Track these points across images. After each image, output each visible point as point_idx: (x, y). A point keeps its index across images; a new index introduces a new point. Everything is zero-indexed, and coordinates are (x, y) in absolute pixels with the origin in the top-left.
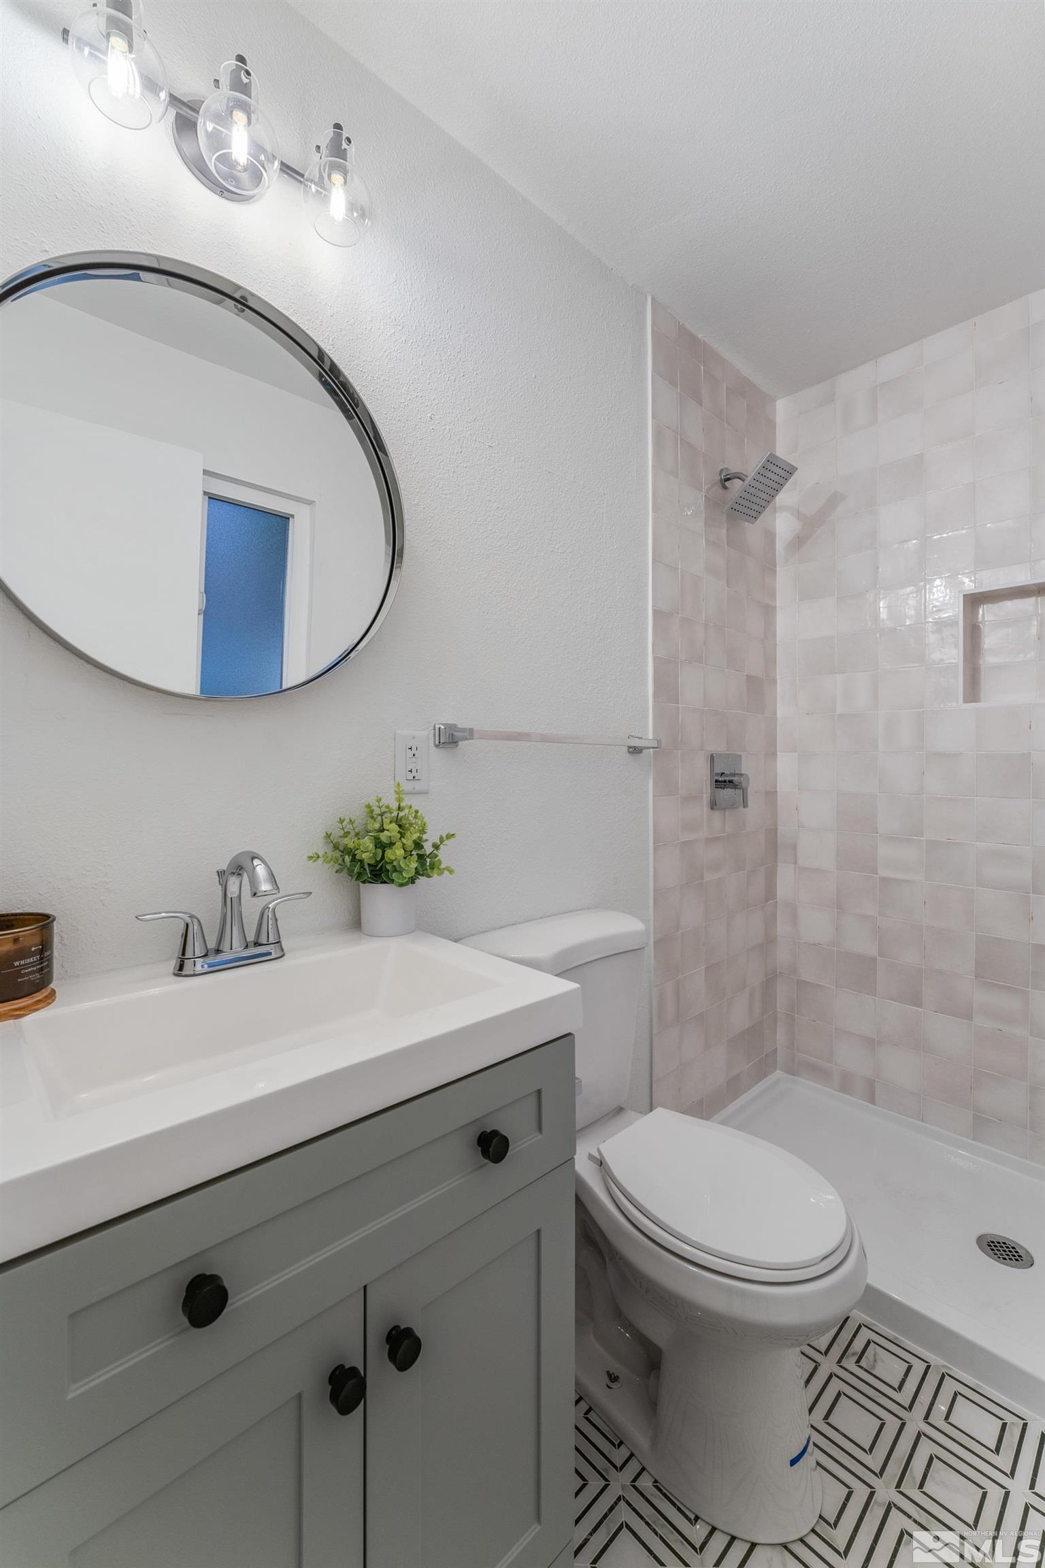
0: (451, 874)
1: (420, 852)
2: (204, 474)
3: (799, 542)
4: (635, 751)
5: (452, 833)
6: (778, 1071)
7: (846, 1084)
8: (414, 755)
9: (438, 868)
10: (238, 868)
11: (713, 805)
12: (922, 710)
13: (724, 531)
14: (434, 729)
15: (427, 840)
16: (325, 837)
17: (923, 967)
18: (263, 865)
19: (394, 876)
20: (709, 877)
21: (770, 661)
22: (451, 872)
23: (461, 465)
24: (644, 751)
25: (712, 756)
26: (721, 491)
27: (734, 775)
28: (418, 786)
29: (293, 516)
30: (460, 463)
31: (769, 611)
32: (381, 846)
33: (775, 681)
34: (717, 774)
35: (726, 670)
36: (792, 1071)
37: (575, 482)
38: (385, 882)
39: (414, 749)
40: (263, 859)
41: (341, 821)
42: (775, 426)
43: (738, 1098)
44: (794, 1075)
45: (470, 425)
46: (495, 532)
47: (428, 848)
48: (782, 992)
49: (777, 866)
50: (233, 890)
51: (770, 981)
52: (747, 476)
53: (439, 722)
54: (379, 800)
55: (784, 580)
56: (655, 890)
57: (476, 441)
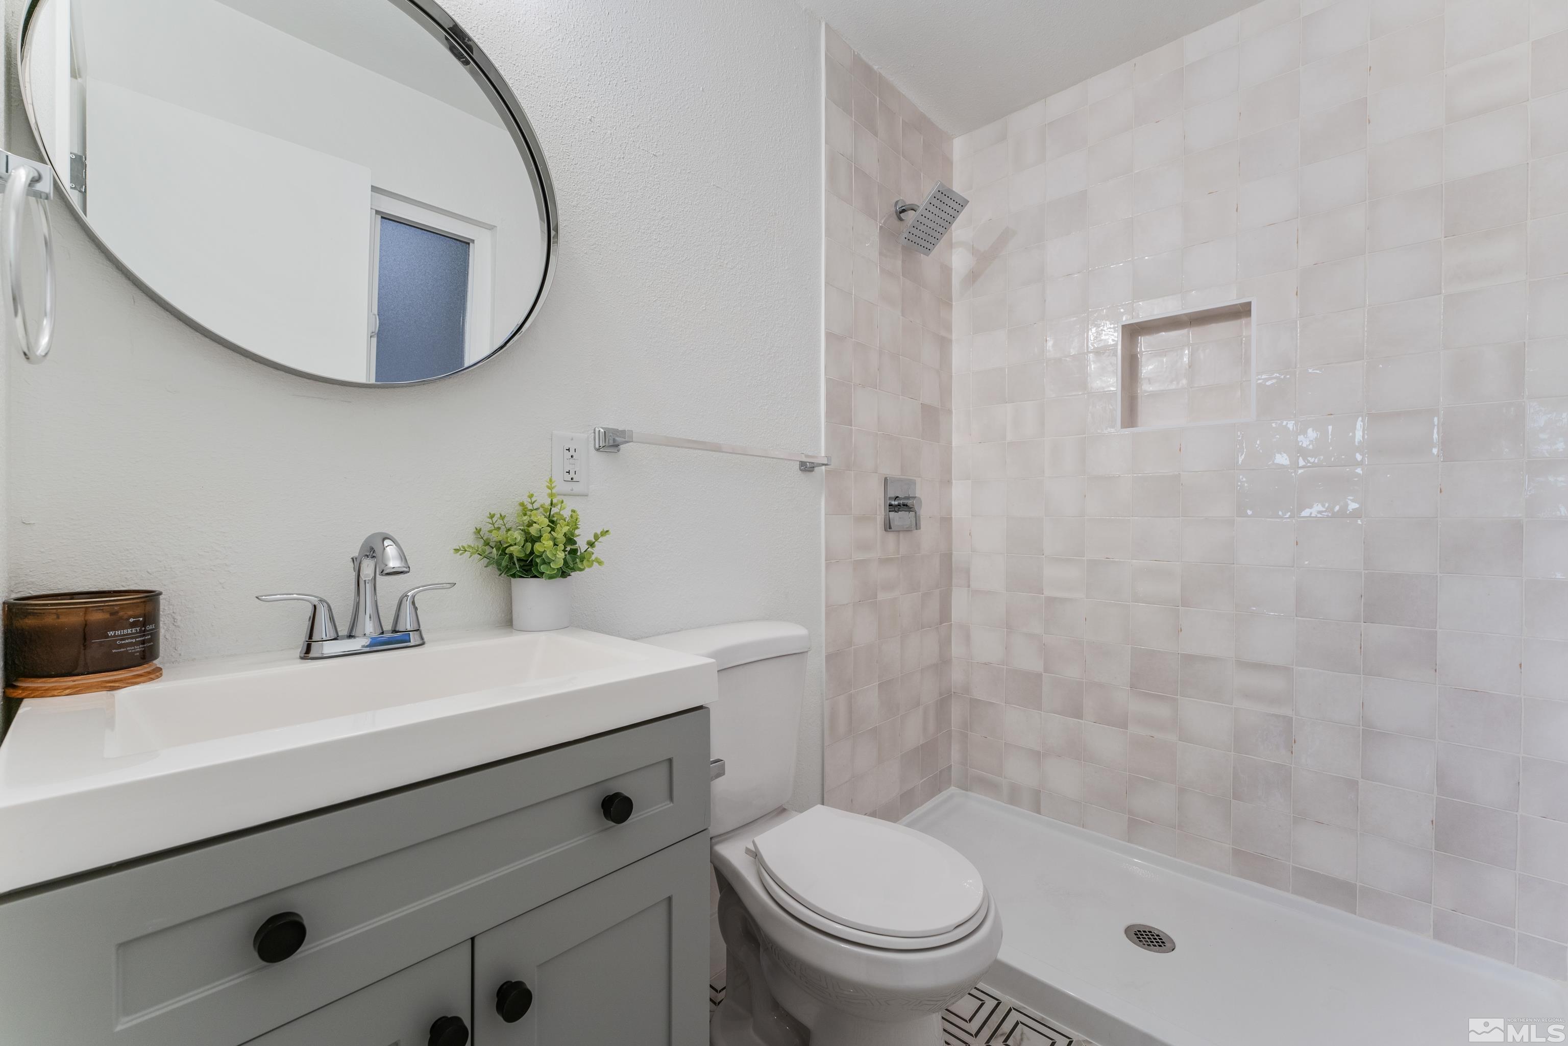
0: (600, 565)
1: (573, 547)
2: (372, 191)
3: (973, 276)
4: (807, 467)
5: (605, 530)
6: (953, 788)
7: (1014, 797)
8: (572, 457)
9: (588, 561)
10: (371, 551)
11: (888, 527)
12: (1084, 436)
13: (900, 262)
14: (594, 433)
15: (579, 535)
16: (475, 533)
17: (1084, 680)
18: (394, 545)
19: (542, 568)
20: (882, 596)
21: (945, 391)
22: (600, 563)
23: (624, 171)
24: (816, 469)
25: (886, 479)
26: (896, 222)
27: (908, 498)
28: (577, 488)
29: (473, 241)
30: (622, 169)
31: (944, 344)
32: (533, 540)
33: (950, 412)
34: (890, 498)
35: (901, 397)
36: (965, 787)
37: (745, 199)
38: (535, 577)
39: (572, 450)
40: (395, 539)
41: (492, 516)
42: (952, 163)
43: (912, 811)
44: (967, 791)
45: (632, 131)
46: (659, 241)
47: (582, 545)
48: (956, 712)
49: (951, 591)
50: (367, 572)
51: (944, 701)
52: (919, 207)
53: (601, 426)
54: (531, 496)
55: (959, 315)
56: (827, 606)
57: (639, 148)
